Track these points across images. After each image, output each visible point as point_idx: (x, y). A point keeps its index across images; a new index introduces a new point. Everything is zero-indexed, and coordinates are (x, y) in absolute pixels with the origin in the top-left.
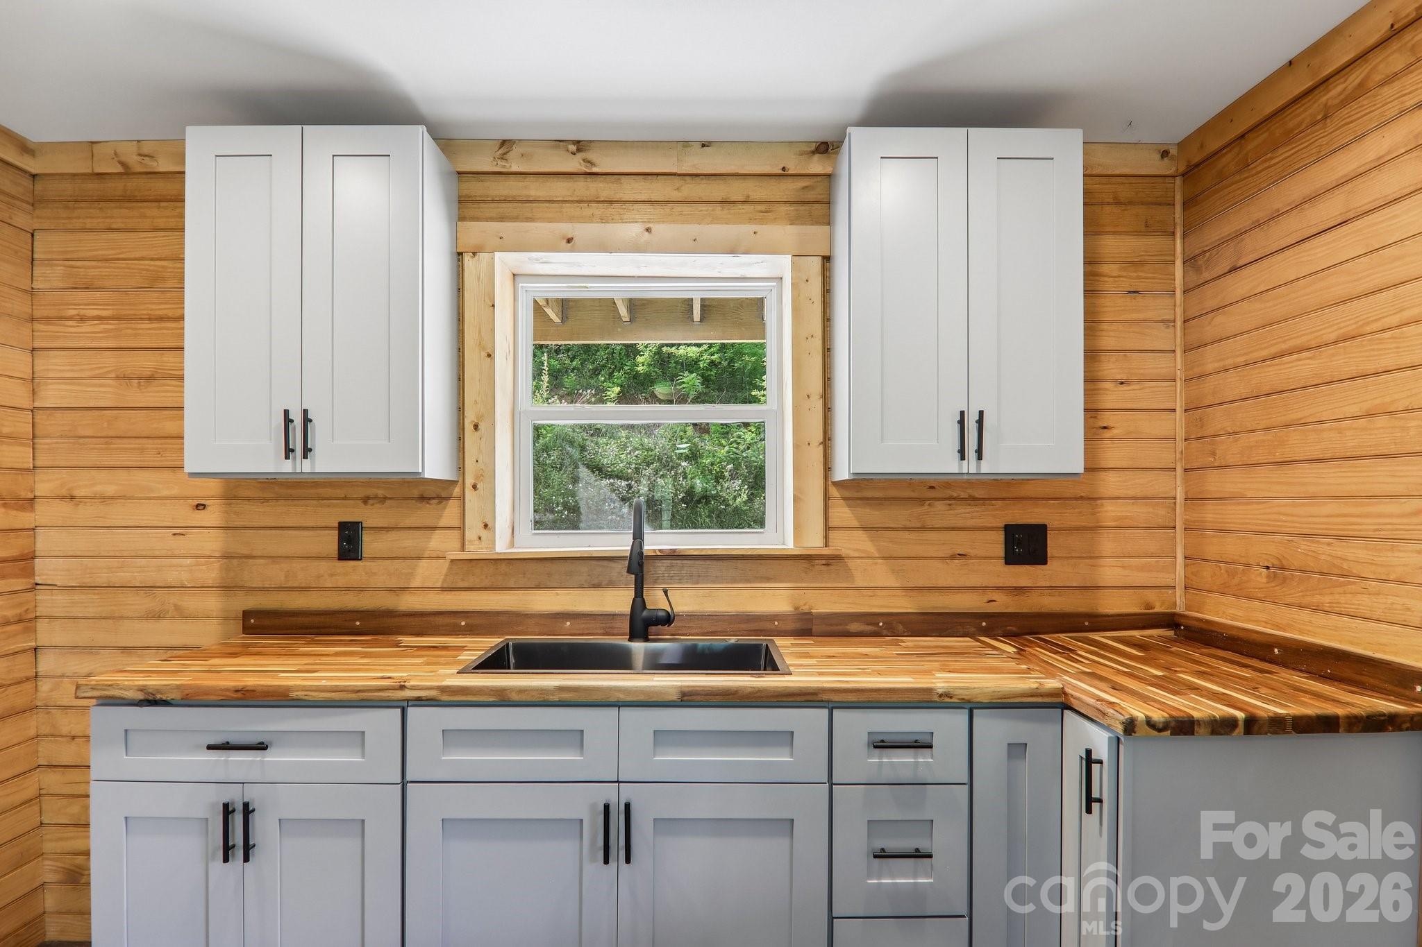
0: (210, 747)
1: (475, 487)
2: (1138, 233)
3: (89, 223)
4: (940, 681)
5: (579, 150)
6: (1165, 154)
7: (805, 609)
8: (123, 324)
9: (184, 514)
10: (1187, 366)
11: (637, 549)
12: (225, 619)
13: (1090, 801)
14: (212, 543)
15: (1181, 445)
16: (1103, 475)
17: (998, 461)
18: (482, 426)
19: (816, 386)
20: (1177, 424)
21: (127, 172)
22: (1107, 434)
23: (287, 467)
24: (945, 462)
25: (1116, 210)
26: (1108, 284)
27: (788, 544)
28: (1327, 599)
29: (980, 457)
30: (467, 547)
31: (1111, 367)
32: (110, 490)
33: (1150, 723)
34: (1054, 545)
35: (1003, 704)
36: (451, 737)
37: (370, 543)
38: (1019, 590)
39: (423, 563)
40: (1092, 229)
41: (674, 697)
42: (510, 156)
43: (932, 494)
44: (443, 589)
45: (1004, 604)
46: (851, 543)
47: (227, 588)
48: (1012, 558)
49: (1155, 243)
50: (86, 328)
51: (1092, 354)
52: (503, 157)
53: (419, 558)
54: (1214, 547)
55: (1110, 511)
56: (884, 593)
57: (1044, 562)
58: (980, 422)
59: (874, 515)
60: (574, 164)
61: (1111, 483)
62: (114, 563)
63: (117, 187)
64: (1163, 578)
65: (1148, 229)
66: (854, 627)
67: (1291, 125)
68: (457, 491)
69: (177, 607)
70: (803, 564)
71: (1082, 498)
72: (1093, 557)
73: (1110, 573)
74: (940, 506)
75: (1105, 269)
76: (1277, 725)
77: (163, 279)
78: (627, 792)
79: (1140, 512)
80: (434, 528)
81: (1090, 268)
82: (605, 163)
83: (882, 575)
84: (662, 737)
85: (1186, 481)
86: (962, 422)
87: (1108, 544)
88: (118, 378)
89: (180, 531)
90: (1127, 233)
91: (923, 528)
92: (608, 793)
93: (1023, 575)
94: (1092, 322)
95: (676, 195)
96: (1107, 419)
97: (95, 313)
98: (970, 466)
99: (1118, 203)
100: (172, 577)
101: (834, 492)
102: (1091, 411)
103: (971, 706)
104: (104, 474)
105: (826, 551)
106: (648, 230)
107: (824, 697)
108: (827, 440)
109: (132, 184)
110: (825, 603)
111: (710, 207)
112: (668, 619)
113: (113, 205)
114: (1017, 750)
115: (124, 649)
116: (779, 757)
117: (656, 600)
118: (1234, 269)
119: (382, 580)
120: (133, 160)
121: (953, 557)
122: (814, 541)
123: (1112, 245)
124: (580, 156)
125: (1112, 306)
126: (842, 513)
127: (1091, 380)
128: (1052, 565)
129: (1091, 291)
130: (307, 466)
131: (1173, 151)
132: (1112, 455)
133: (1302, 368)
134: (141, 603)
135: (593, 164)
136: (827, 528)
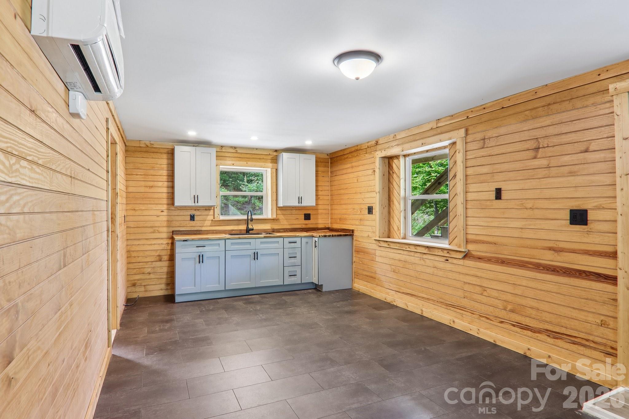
0: (197, 247)
1: (216, 208)
2: (324, 167)
3: (138, 156)
4: (297, 234)
5: (235, 148)
6: (328, 155)
7: (273, 228)
8: (146, 176)
9: (160, 213)
10: (331, 189)
11: (251, 218)
12: (167, 232)
13: (315, 246)
14: (165, 218)
15: (330, 201)
16: (319, 206)
17: (304, 204)
18: (218, 197)
19: (275, 190)
20: (329, 197)
21: (147, 146)
22: (319, 199)
23: (193, 204)
24: (296, 204)
25: (321, 163)
26: (319, 175)
27: (270, 217)
28: (344, 223)
29: (301, 203)
30: (215, 218)
31: (320, 188)
32: (143, 208)
33: (322, 236)
34: (312, 217)
35: (305, 237)
36: (232, 244)
37: (196, 218)
38: (306, 224)
39: (206, 222)
40: (317, 166)
41: (263, 237)
42: (223, 149)
43: (293, 209)
44: (210, 226)
45: (304, 226)
46: (281, 217)
47: (168, 227)
48: (305, 219)
49: (326, 169)
50: (138, 176)
51: (317, 186)
52: (221, 149)
53: (205, 220)
54: (335, 217)
55: (320, 211)
56: (285, 225)
57: (310, 220)
58: (301, 198)
59: (284, 212)
60: (234, 151)
61: (320, 207)
62: (144, 222)
63: (145, 149)
64: (328, 222)
65: (325, 166)
66: (281, 231)
67: (342, 158)
68: (213, 208)
69: (158, 231)
70: (273, 221)
71: (316, 209)
72: (317, 219)
73: (320, 221)
74: (294, 211)
75: (319, 172)
76: (335, 236)
77: (154, 168)
78: (257, 251)
79: (324, 211)
80: (209, 215)
81: (316, 172)
82: (239, 151)
83: (285, 222)
84: (261, 243)
85: (331, 206)
86: (299, 198)
87: (319, 217)
88: (145, 187)
89: (158, 216)
90: (322, 167)
91: (292, 214)
92: (254, 251)
93: (307, 222)
94: (317, 181)
95: (251, 157)
96: (319, 196)
97: (140, 174)
98: (300, 205)
99: (321, 162)
100: (156, 225)
101: (278, 208)
102: (317, 195)
103: (301, 237)
104: (142, 205)
105: (277, 218)
106: (247, 163)
107: (283, 236)
108: (277, 200)
109: (148, 149)
110: (276, 227)
111: (257, 159)
112: (253, 230)
113: (143, 153)
114: (307, 243)
115: (146, 239)
116: (276, 245)
117: (250, 227)
118: (336, 176)
119: (199, 225)
120: (149, 145)
121: (296, 219)
122: (275, 217)
123: (320, 169)
124: (235, 150)
125: (320, 178)
126: (279, 212)
127: (317, 190)
128: (311, 220)
129: (317, 176)
130: (197, 204)
131: (329, 154)
132: (320, 202)
133: (342, 192)
134: (151, 230)
135: (237, 151)
136: (277, 214)
